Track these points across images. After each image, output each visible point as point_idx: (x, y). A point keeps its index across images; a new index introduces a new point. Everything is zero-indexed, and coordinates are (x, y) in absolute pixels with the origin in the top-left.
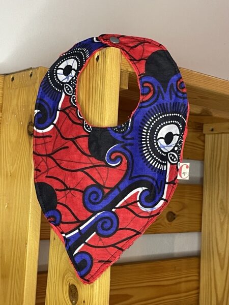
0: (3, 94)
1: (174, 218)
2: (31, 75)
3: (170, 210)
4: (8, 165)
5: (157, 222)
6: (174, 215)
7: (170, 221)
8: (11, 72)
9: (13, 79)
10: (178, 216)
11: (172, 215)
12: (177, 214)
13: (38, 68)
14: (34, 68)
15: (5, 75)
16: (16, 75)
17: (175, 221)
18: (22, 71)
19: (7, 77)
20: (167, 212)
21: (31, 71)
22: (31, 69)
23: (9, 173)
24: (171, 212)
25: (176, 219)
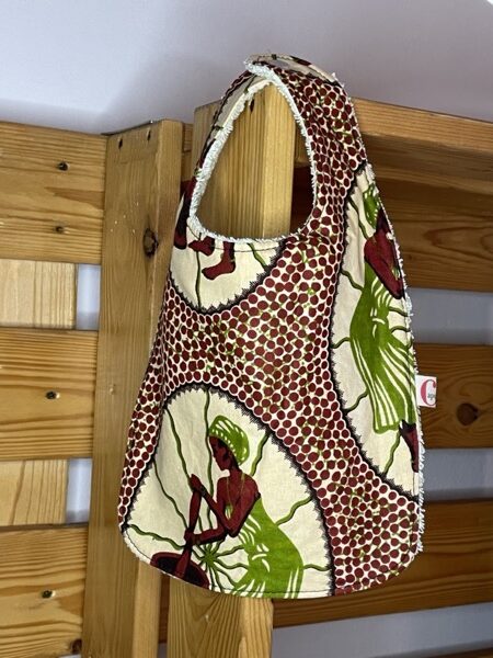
0: (105, 174)
1: (476, 418)
2: (149, 136)
3: (465, 400)
4: (114, 312)
5: (436, 424)
6: (475, 410)
7: (464, 424)
8: (119, 128)
9: (121, 144)
10: (484, 412)
11: (471, 410)
12: (481, 408)
13: (159, 121)
14: (155, 123)
15: (109, 135)
16: (125, 135)
17: (477, 423)
18: (135, 128)
19: (112, 138)
20: (459, 403)
21: (148, 129)
22: (149, 124)
23: (115, 326)
24: (468, 405)
25: (479, 419)
